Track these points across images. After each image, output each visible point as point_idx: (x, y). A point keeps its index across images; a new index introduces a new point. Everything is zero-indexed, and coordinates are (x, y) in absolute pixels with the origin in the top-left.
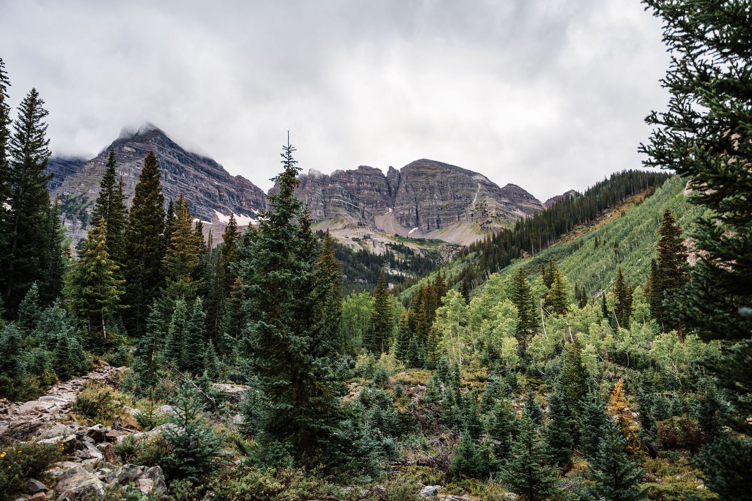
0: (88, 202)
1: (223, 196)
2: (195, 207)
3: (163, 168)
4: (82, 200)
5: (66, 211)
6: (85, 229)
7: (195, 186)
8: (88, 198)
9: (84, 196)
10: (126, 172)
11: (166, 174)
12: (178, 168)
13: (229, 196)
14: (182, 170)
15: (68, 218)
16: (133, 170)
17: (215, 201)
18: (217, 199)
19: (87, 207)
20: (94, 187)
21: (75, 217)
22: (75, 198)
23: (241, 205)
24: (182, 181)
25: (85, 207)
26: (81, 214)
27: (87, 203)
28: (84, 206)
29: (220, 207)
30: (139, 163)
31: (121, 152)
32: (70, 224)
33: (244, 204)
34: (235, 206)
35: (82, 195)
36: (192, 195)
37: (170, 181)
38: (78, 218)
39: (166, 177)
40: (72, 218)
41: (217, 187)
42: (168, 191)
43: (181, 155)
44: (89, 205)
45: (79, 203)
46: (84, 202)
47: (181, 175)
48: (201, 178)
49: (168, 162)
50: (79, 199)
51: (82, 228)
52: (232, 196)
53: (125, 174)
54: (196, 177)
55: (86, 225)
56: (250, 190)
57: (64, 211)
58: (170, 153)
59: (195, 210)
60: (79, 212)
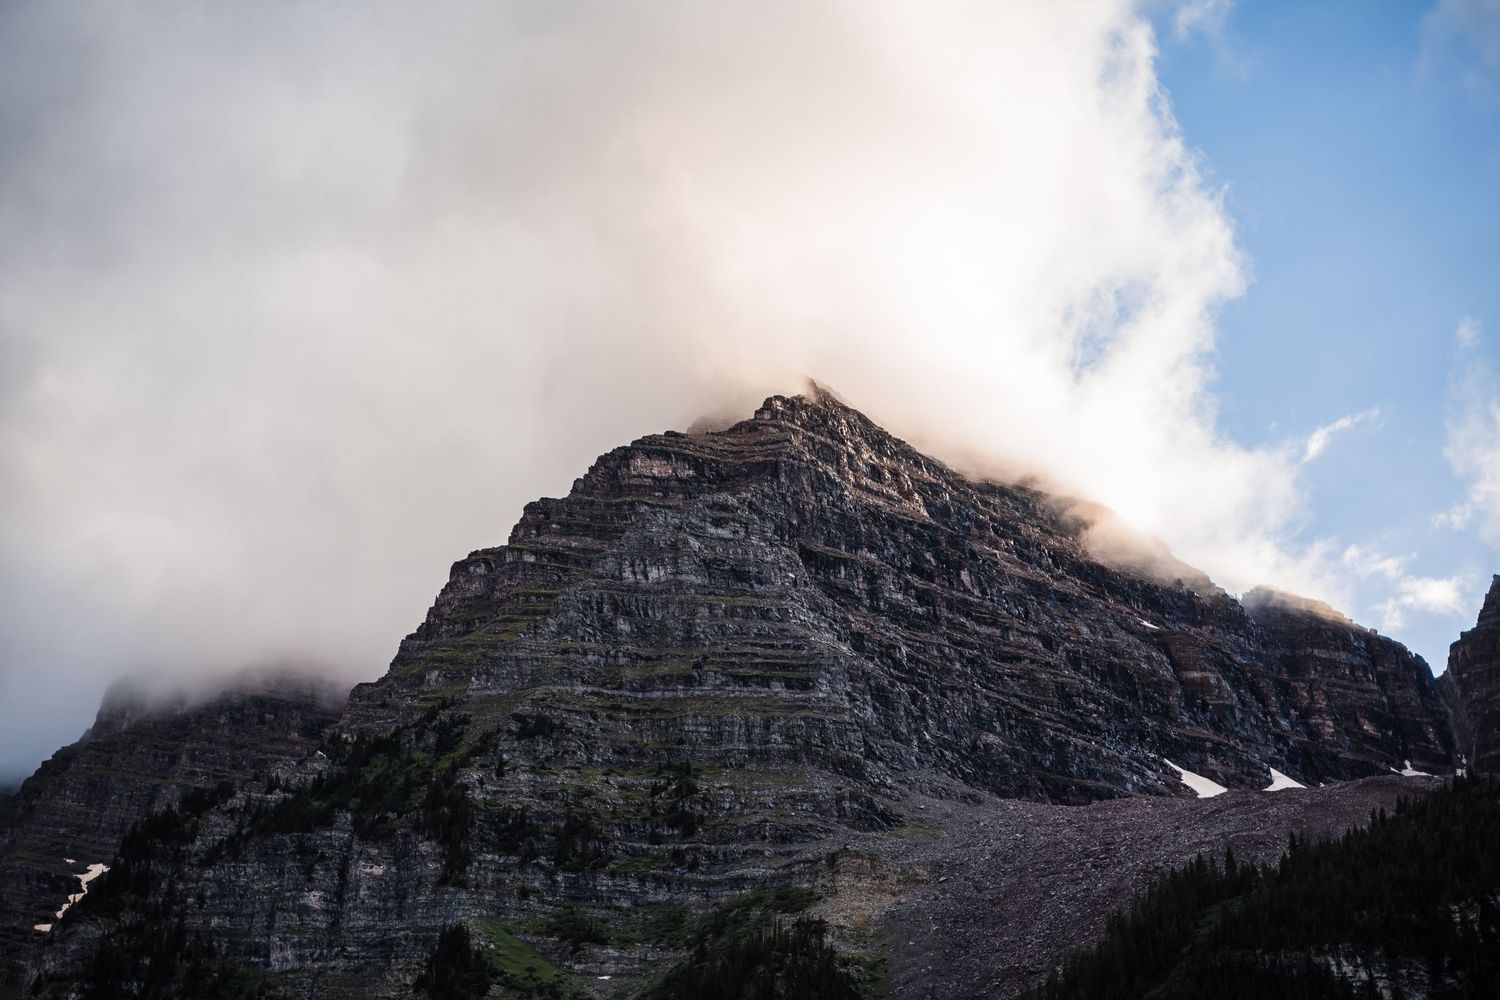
0: (472, 736)
1: (1204, 684)
2: (1060, 746)
3: (855, 546)
4: (431, 739)
5: (354, 803)
6: (462, 885)
7: (1039, 636)
8: (465, 721)
9: (444, 716)
10: (658, 562)
11: (872, 577)
12: (933, 544)
13: (1236, 684)
14: (954, 555)
15: (366, 832)
16: (695, 544)
17: (1166, 714)
18: (1174, 699)
19: (465, 763)
20: (495, 661)
21: (400, 824)
22: (398, 733)
23: (1314, 733)
24: (965, 608)
25: (455, 768)
26: (434, 802)
27: (463, 750)
28: (445, 763)
29: (1196, 745)
30: (724, 507)
31: (620, 490)
32: (378, 871)
33: (1329, 728)
34: (1280, 738)
35: (432, 714)
36: (1034, 682)
37: (897, 613)
38: (418, 828)
39: (873, 594)
40: (389, 835)
41: (1160, 641)
42: (897, 664)
43: (936, 490)
44: (479, 751)
45: (418, 755)
46: (447, 740)
47: (954, 580)
48: (1064, 599)
49: (873, 514)
50: (419, 737)
51: (443, 881)
52: (1254, 690)
53: (653, 574)
54: (1038, 589)
55: (466, 859)
56: (1343, 656)
57: (343, 806)
58: (876, 473)
59: (1062, 760)
60: (421, 795)
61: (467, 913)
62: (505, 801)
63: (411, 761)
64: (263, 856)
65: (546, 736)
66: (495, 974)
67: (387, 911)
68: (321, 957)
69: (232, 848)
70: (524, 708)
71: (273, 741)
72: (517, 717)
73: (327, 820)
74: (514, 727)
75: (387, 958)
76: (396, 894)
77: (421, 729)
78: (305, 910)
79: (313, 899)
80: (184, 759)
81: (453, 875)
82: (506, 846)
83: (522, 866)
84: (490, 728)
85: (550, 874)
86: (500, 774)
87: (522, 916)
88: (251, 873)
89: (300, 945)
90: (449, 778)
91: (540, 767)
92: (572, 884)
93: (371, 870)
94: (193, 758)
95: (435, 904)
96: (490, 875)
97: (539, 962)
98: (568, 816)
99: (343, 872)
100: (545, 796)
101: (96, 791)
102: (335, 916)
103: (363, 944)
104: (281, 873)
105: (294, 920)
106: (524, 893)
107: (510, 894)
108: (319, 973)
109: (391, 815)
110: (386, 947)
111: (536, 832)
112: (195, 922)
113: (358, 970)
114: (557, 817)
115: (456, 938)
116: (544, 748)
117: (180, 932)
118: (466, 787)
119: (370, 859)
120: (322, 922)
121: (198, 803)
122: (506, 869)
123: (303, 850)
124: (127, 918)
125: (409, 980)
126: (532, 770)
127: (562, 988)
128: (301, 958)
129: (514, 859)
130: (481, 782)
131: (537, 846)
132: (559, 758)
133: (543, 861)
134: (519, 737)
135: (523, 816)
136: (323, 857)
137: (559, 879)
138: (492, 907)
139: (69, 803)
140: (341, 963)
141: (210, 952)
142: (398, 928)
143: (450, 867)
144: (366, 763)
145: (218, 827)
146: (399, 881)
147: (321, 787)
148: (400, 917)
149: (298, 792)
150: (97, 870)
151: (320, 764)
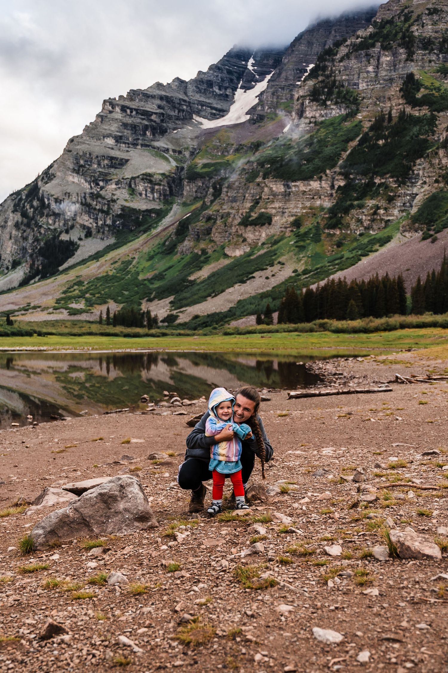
61: (413, 68)
62: (424, 35)
63: (397, 26)
64: (356, 58)
65: (437, 14)
66: (422, 85)
67: (391, 70)
68: (373, 85)
69: (347, 56)
70: (430, 6)
71: (358, 24)
72: (428, 9)
73: (373, 46)
74: (427, 12)
75: (391, 84)
76: (394, 65)
77: (399, 16)
78: (368, 72)
79: (370, 69)
80: (333, 32)
81: (410, 58)
82: (425, 48)
83: (429, 53)
84: (420, 13)
85: (438, 55)
86: (423, 27)
87: (429, 68)
88: (353, 63)
89: (367, 82)
90: (408, 30)
91: (435, 23)
92: (444, 57)
93: (386, 59)
94: (335, 32)
95: (405, 67)
96: (420, 57)
97: (435, 81)
98: (443, 37)
99: (378, 60)
100: (436, 32)
101: (310, 44)
102: (377, 73)
103: (384, 80)
104: (361, 62)
105: (365, 75)
106: (430, 61)
107: (426, 62)
108: (373, 89)
109: (392, 42)
110: (391, 80)
111: (433, 43)
112: (338, 78)
113: (383, 87)
114: (440, 38)
115: (411, 76)
116: (436, 17)
117: (335, 81)
118: (413, 32)
119: (386, 55)
120: (373, 75)
121: (338, 44)
122: (425, 55)
123: (367, 55)
124: (320, 78)
125: (398, 89)
126: (432, 25)
127: (441, 88)
128: (368, 85)
129: (427, 52)
130: (417, 30)
131: (434, 47)
132: (440, 20)
133: (435, 51)
134: (428, 15)
135: (430, 39)
136: (373, 56)
137: (440, 56)
138: (421, 66)
139: (303, 48)
140: (379, 86)
141: (343, 86)
142: (394, 75)
143: (409, 56)
144: (384, 28)
145: (343, 50)
146: (394, 61)
147: (371, 36)
148: (395, 71)
149: (365, 38)
150: (311, 66)
151: (371, 30)
